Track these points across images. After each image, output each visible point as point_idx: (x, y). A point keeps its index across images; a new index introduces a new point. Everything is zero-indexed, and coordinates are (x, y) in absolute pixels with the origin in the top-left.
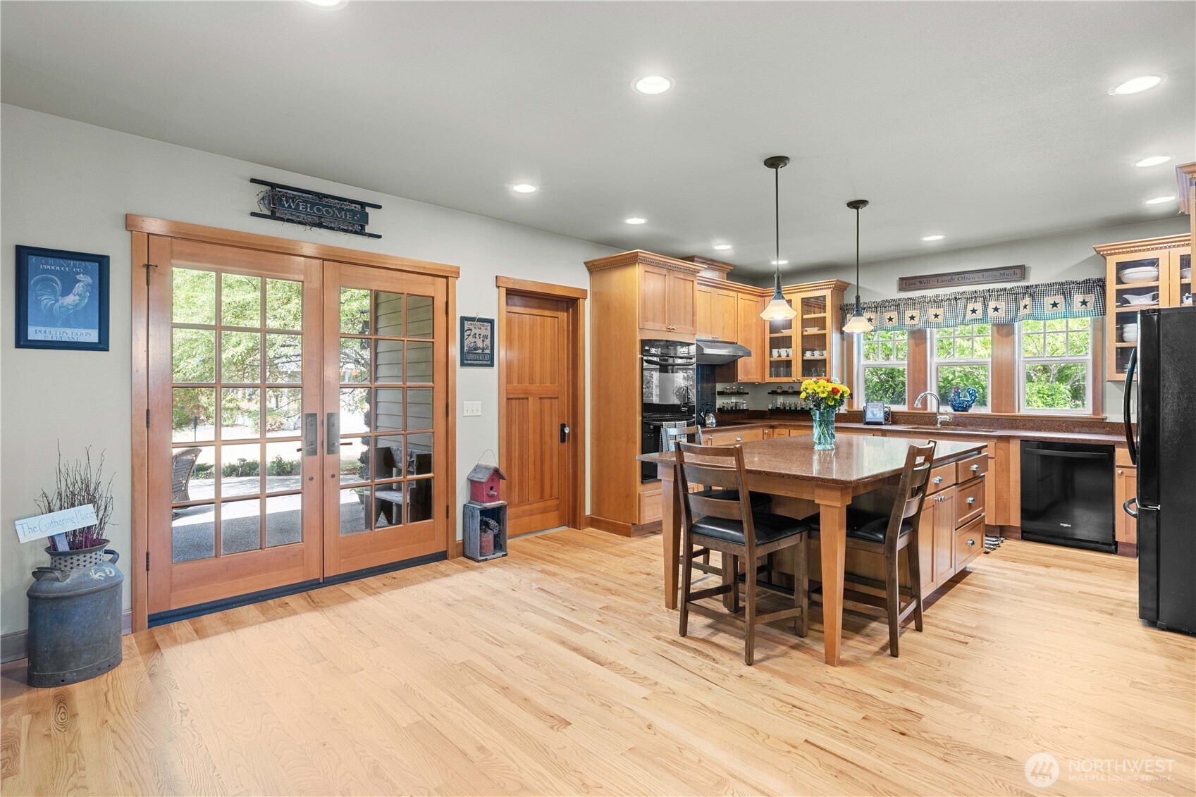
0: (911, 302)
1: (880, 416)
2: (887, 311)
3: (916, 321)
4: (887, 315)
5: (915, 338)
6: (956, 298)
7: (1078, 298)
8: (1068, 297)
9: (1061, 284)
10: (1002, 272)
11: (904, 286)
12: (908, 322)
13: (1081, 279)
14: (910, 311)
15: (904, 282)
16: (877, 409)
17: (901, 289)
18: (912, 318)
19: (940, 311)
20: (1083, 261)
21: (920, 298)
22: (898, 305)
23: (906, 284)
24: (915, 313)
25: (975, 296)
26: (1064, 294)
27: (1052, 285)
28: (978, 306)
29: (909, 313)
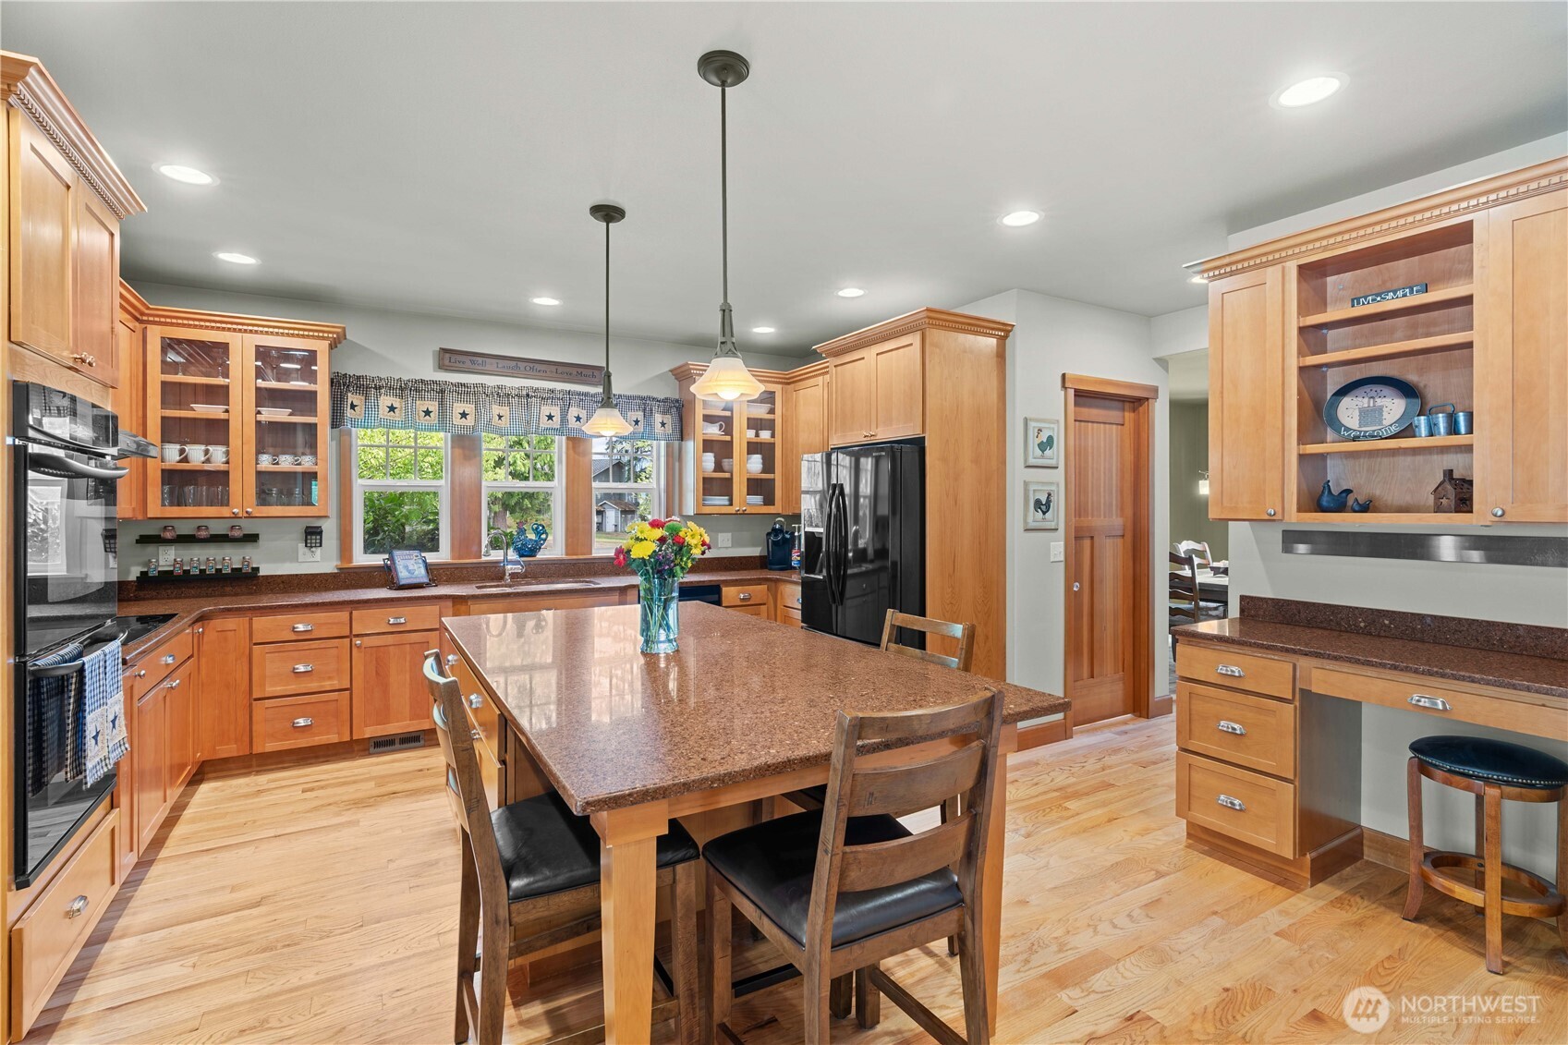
0: (463, 391)
1: (420, 574)
2: (422, 398)
3: (470, 421)
4: (422, 405)
5: (463, 448)
6: (528, 395)
7: (658, 418)
8: (648, 414)
9: (643, 398)
10: (580, 370)
11: (447, 362)
12: (457, 421)
13: (661, 397)
14: (459, 404)
15: (447, 355)
16: (413, 562)
17: (442, 366)
18: (464, 415)
19: (505, 411)
20: (657, 376)
21: (476, 386)
22: (442, 392)
23: (448, 358)
24: (469, 408)
25: (550, 396)
26: (644, 410)
27: (634, 398)
28: (556, 411)
29: (459, 407)
